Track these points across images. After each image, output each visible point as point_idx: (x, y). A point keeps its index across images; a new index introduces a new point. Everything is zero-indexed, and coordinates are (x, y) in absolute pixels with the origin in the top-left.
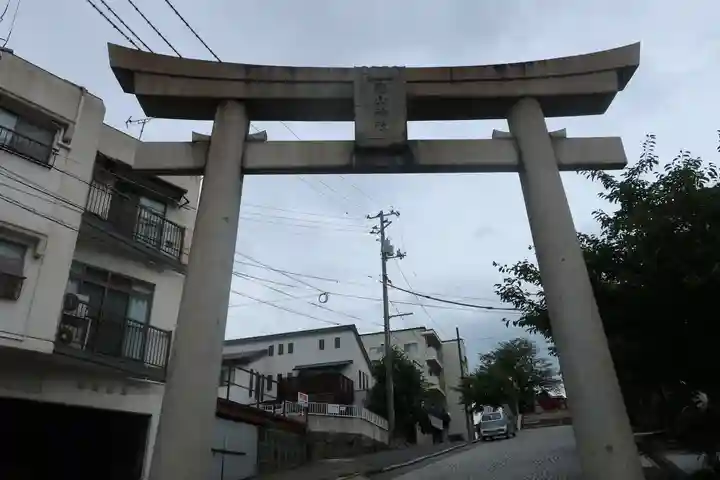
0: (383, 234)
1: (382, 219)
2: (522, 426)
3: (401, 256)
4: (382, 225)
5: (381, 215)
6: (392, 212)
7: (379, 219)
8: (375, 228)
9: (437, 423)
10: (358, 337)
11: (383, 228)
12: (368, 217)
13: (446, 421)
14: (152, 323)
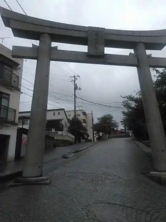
0: (75, 83)
1: (75, 77)
2: (108, 138)
3: (80, 89)
4: (75, 79)
5: (74, 76)
6: (78, 76)
7: (74, 78)
8: (73, 80)
9: (86, 137)
10: (65, 112)
11: (75, 80)
12: (71, 77)
13: (88, 136)
14: (10, 107)
